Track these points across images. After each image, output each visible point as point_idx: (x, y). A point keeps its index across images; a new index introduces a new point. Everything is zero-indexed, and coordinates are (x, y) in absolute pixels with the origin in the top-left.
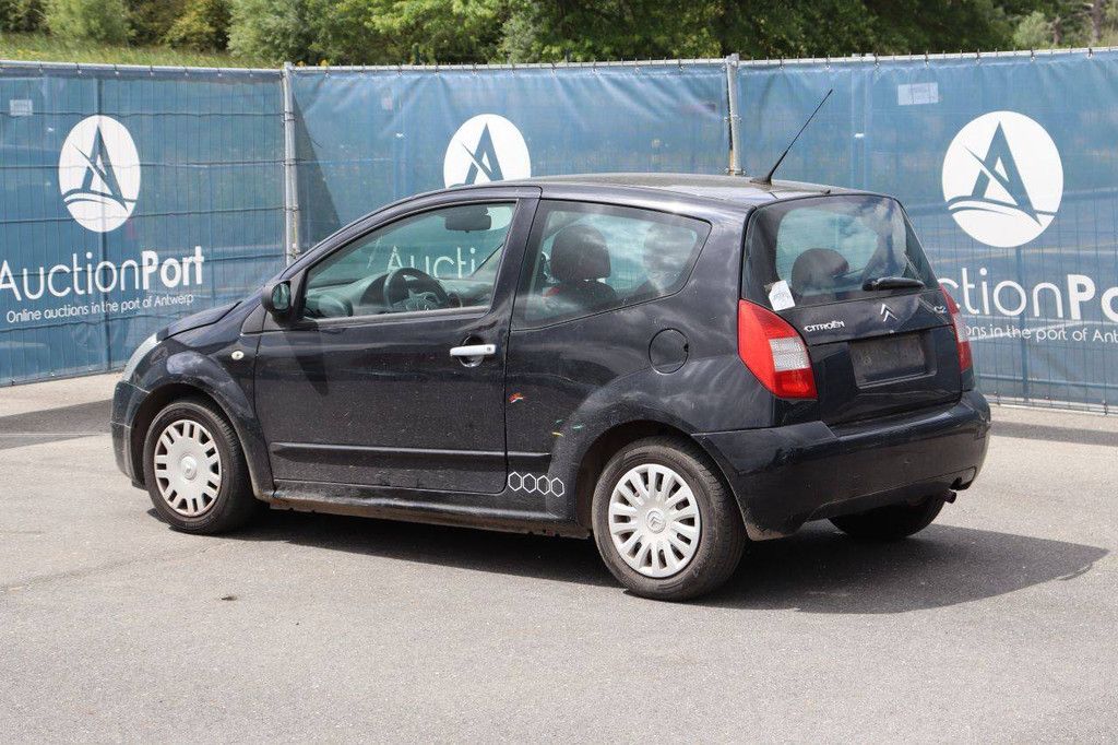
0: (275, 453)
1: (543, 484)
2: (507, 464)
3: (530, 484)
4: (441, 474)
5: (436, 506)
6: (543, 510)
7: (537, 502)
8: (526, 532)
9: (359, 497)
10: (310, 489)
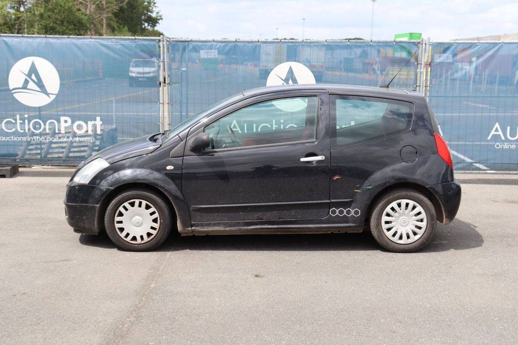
0: (193, 210)
1: (348, 212)
2: (329, 205)
3: (341, 212)
4: (293, 212)
5: (286, 226)
6: (347, 222)
7: (345, 219)
8: (330, 232)
9: (245, 226)
10: (214, 225)
